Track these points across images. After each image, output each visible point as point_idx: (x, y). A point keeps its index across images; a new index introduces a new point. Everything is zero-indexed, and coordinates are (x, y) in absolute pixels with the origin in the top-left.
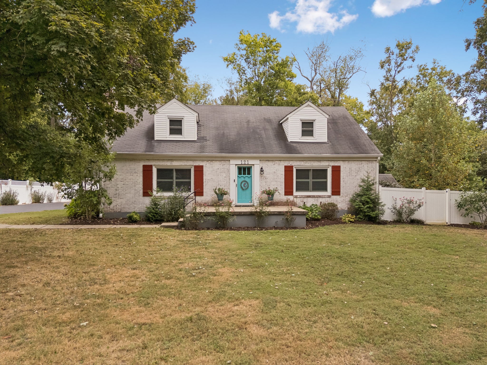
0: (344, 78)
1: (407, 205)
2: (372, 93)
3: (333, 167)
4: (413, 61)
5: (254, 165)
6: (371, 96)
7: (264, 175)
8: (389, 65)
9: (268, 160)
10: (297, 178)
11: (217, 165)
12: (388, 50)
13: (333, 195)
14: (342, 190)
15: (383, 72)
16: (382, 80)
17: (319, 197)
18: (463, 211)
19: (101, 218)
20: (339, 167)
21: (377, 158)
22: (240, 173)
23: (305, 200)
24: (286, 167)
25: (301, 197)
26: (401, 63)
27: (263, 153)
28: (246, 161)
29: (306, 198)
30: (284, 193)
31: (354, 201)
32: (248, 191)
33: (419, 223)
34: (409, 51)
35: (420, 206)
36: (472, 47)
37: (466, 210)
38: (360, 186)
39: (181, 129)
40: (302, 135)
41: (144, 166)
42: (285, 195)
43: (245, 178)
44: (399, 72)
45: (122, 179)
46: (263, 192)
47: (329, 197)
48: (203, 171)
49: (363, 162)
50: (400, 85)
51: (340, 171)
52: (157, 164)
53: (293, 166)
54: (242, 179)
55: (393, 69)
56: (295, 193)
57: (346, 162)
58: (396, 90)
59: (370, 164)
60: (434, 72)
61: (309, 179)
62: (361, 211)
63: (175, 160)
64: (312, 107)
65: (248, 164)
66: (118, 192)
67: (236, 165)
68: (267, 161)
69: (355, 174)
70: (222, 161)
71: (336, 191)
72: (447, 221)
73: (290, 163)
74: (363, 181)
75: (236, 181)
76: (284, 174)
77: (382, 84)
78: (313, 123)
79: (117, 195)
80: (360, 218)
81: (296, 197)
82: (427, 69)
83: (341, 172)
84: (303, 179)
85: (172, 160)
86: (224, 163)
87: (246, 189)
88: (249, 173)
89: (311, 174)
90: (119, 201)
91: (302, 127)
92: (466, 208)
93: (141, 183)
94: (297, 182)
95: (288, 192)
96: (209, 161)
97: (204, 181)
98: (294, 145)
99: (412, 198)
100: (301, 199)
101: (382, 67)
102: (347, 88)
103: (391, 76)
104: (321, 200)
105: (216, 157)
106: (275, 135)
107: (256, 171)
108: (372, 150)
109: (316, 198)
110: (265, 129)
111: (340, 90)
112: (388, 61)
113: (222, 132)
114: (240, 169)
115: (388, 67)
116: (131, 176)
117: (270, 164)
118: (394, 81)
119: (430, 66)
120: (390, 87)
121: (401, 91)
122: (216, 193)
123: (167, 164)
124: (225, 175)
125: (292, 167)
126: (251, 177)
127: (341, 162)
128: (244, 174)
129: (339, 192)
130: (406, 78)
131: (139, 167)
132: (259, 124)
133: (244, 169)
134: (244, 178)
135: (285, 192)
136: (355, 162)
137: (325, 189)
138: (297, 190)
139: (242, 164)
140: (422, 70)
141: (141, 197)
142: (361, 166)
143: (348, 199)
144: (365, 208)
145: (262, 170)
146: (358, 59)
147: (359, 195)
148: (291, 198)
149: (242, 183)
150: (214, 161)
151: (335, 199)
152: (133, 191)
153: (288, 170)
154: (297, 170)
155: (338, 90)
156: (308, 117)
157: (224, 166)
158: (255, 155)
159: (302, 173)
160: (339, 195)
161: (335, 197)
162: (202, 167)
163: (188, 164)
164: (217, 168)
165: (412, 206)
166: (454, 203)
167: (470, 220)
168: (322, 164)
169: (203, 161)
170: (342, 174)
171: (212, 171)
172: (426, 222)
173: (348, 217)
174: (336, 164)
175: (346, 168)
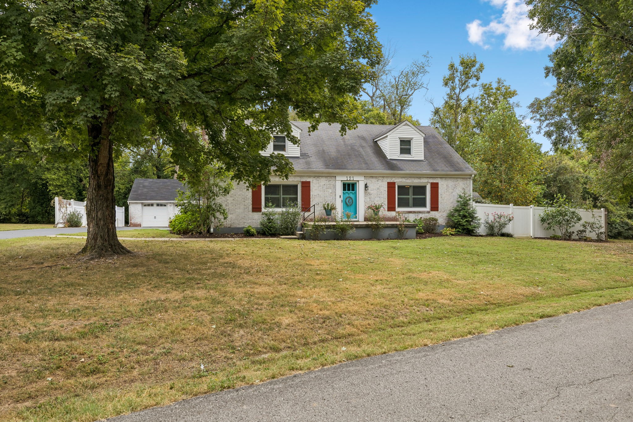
0: (406, 95)
1: (498, 220)
2: (437, 112)
3: (432, 184)
4: (478, 80)
5: (358, 181)
6: (435, 114)
7: (369, 191)
8: (452, 83)
9: (373, 176)
10: (398, 195)
11: (323, 181)
12: (452, 66)
13: (432, 210)
14: (440, 206)
15: (447, 90)
16: (446, 98)
17: (420, 212)
18: (546, 225)
19: (212, 234)
20: (437, 184)
21: (471, 175)
22: (344, 189)
23: (406, 215)
24: (388, 183)
25: (403, 212)
26: (466, 81)
27: (367, 169)
28: (352, 177)
31: (453, 216)
32: (352, 208)
33: (509, 235)
34: (474, 69)
35: (510, 220)
36: (550, 74)
37: (549, 224)
38: (458, 202)
39: (285, 146)
40: (401, 153)
42: (388, 210)
43: (351, 194)
44: (463, 91)
45: (232, 194)
46: (369, 208)
47: (428, 212)
48: (310, 186)
49: (459, 179)
50: (464, 103)
51: (438, 187)
54: (347, 195)
55: (457, 86)
56: (398, 209)
57: (444, 179)
58: (460, 109)
59: (465, 182)
60: (499, 92)
61: (409, 195)
62: (460, 224)
64: (410, 126)
65: (353, 180)
67: (341, 181)
68: (371, 178)
69: (451, 191)
70: (328, 177)
71: (435, 207)
72: (531, 235)
73: (393, 180)
74: (460, 197)
75: (342, 197)
76: (387, 190)
77: (446, 102)
78: (410, 141)
80: (459, 231)
81: (398, 212)
82: (492, 89)
83: (439, 189)
84: (404, 195)
86: (331, 179)
87: (351, 205)
88: (353, 190)
89: (411, 190)
90: (229, 216)
91: (401, 145)
92: (548, 222)
93: (251, 198)
94: (398, 198)
95: (391, 208)
96: (316, 177)
97: (311, 196)
98: (395, 162)
99: (502, 214)
100: (403, 214)
101: (446, 84)
102: (408, 105)
103: (455, 93)
104: (421, 215)
105: (322, 173)
106: (373, 153)
107: (360, 187)
108: (466, 168)
109: (417, 214)
110: (363, 147)
111: (402, 107)
112: (452, 78)
113: (321, 149)
114: (344, 185)
115: (452, 85)
116: (241, 192)
117: (374, 180)
118: (458, 100)
119: (495, 85)
120: (455, 106)
121: (465, 111)
122: (325, 209)
123: (276, 180)
124: (331, 191)
125: (394, 183)
126: (356, 193)
127: (439, 179)
128: (349, 190)
129: (438, 208)
130: (470, 97)
132: (355, 142)
133: (349, 185)
134: (349, 194)
135: (388, 208)
136: (451, 179)
137: (424, 205)
138: (399, 206)
139: (347, 180)
140: (487, 88)
141: (251, 213)
142: (456, 183)
143: (445, 214)
144: (463, 222)
145: (366, 186)
146: (420, 75)
147: (456, 210)
148: (393, 214)
149: (346, 199)
150: (320, 177)
151: (434, 214)
152: (242, 207)
153: (391, 186)
154: (399, 187)
155: (400, 108)
156: (406, 136)
157: (330, 182)
158: (360, 171)
159: (403, 189)
160: (438, 210)
162: (309, 182)
163: (295, 180)
164: (323, 183)
165: (502, 220)
166: (538, 219)
167: (551, 233)
168: (421, 181)
169: (310, 177)
170: (440, 191)
171: (318, 187)
172: (515, 236)
173: (449, 231)
174: (435, 181)
175: (443, 185)
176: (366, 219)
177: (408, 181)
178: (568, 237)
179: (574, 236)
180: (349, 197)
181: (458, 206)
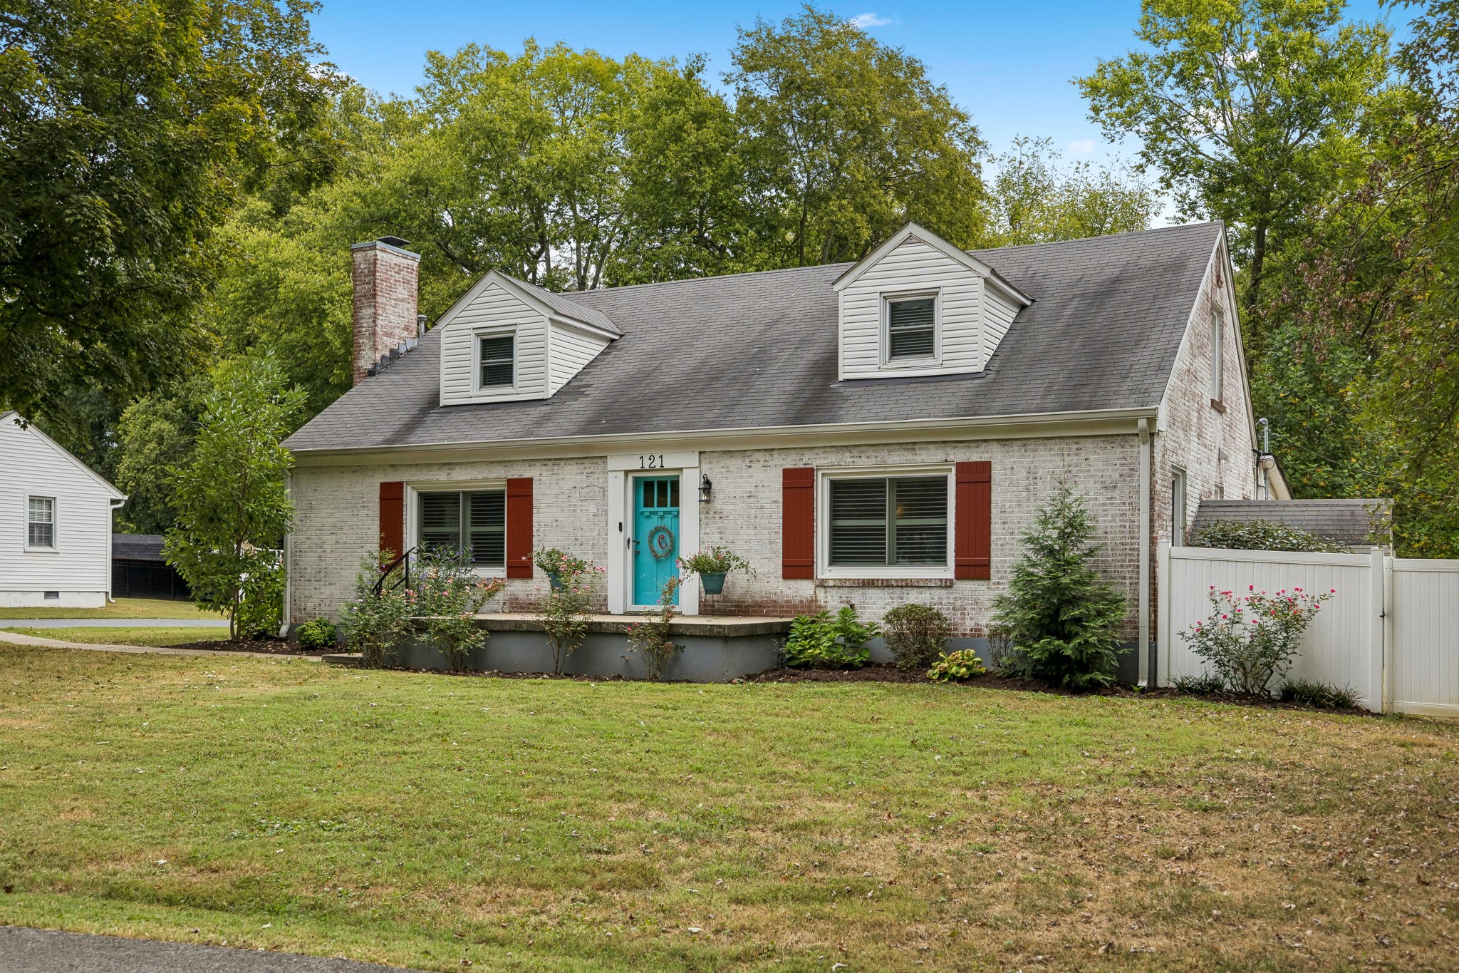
5: (681, 469)
7: (718, 503)
9: (730, 451)
10: (832, 516)
11: (571, 476)
13: (959, 577)
14: (995, 560)
17: (911, 584)
22: (648, 503)
23: (856, 597)
24: (787, 473)
25: (841, 585)
27: (707, 426)
28: (657, 457)
29: (860, 591)
30: (780, 572)
39: (511, 367)
40: (891, 354)
41: (384, 486)
42: (786, 576)
43: (664, 516)
45: (334, 526)
47: (947, 585)
48: (530, 496)
49: (1088, 444)
51: (989, 481)
52: (414, 479)
53: (812, 469)
54: (654, 523)
56: (824, 569)
57: (1016, 447)
59: (1115, 453)
61: (883, 516)
63: (457, 464)
64: (926, 243)
65: (662, 469)
66: (323, 565)
67: (627, 472)
68: (726, 456)
70: (587, 462)
71: (974, 564)
73: (805, 460)
75: (629, 527)
76: (781, 500)
78: (929, 303)
79: (322, 575)
81: (823, 584)
83: (994, 488)
84: (859, 517)
85: (449, 465)
86: (593, 468)
87: (666, 557)
89: (889, 498)
90: (327, 590)
91: (893, 323)
93: (377, 537)
94: (831, 529)
95: (797, 565)
96: (550, 463)
97: (535, 529)
100: (841, 591)
104: (912, 597)
105: (564, 448)
107: (689, 492)
108: (1132, 393)
109: (898, 591)
116: (355, 519)
117: (735, 464)
123: (440, 480)
124: (593, 509)
125: (810, 473)
126: (679, 512)
127: (995, 447)
128: (662, 503)
129: (987, 565)
131: (368, 491)
133: (662, 485)
134: (662, 517)
135: (785, 566)
136: (1050, 444)
138: (832, 558)
139: (643, 469)
142: (1075, 459)
145: (707, 487)
148: (802, 589)
149: (652, 535)
150: (562, 463)
151: (970, 593)
152: (357, 563)
153: (797, 485)
154: (836, 486)
156: (912, 284)
157: (590, 479)
158: (674, 434)
159: (857, 495)
160: (986, 576)
161: (968, 588)
162: (530, 480)
163: (492, 476)
164: (571, 484)
168: (918, 459)
169: (532, 462)
170: (998, 496)
171: (557, 495)
174: (975, 456)
175: (1013, 472)
177: (864, 461)
180: (663, 529)
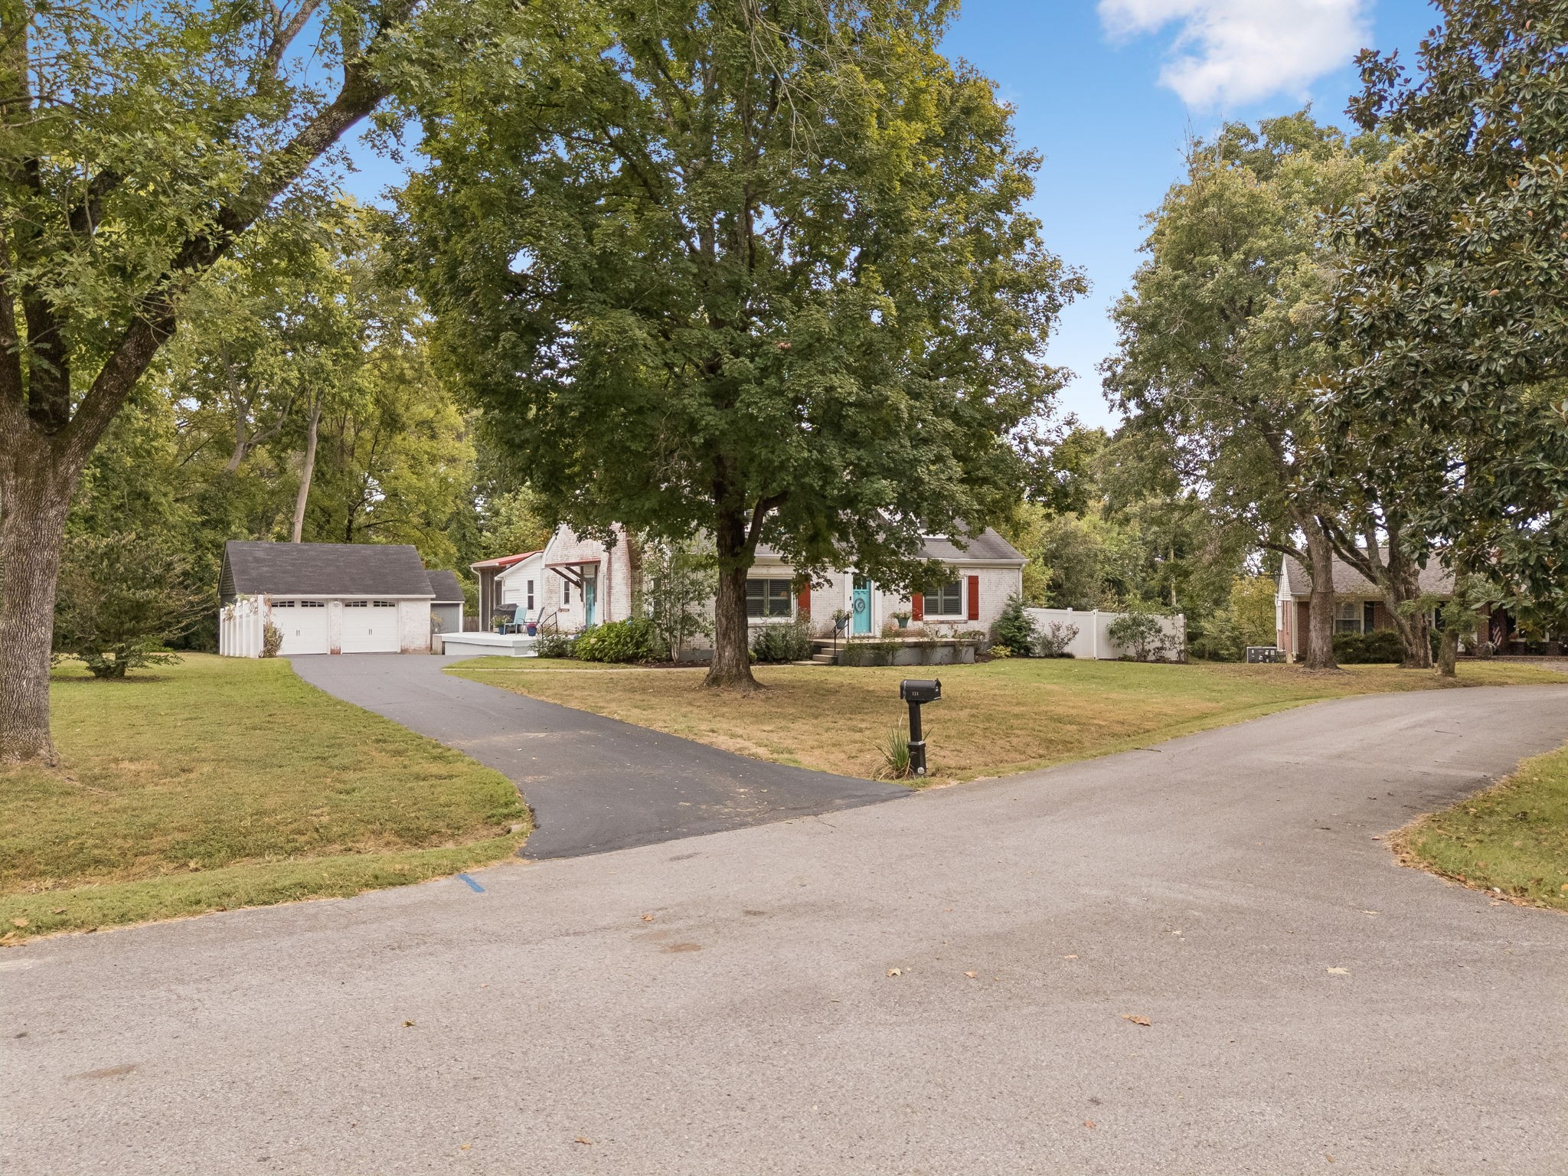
1: (1057, 633)
3: (970, 578)
10: (925, 595)
18: (1115, 641)
20: (976, 578)
21: (1019, 565)
23: (938, 626)
25: (932, 622)
29: (939, 624)
31: (1002, 627)
32: (866, 616)
33: (1070, 656)
35: (1075, 633)
36: (1115, 409)
37: (1119, 638)
38: (1008, 605)
43: (862, 594)
46: (890, 618)
47: (968, 622)
54: (857, 596)
57: (985, 571)
59: (1010, 575)
61: (937, 595)
62: (1012, 640)
63: (772, 565)
67: (851, 573)
69: (994, 588)
71: (973, 615)
72: (1094, 655)
80: (1013, 651)
81: (926, 623)
83: (979, 585)
84: (931, 595)
87: (861, 612)
88: (867, 587)
92: (1118, 635)
94: (926, 600)
95: (918, 617)
97: (811, 599)
99: (1060, 623)
100: (932, 625)
108: (1012, 553)
109: (951, 625)
122: (835, 618)
124: (837, 590)
126: (869, 592)
127: (979, 571)
129: (978, 614)
134: (859, 594)
135: (914, 618)
136: (995, 571)
137: (958, 612)
138: (927, 613)
142: (1003, 576)
143: (989, 625)
144: (1017, 636)
147: (1004, 619)
148: (917, 626)
149: (857, 601)
151: (974, 626)
157: (838, 576)
160: (978, 619)
161: (973, 623)
163: (789, 572)
165: (1063, 633)
166: (1103, 630)
167: (1120, 653)
170: (980, 589)
172: (1078, 657)
173: (1003, 651)
174: (973, 573)
175: (985, 578)
176: (885, 635)
178: (1142, 657)
179: (1151, 657)
180: (860, 599)
181: (1005, 612)
